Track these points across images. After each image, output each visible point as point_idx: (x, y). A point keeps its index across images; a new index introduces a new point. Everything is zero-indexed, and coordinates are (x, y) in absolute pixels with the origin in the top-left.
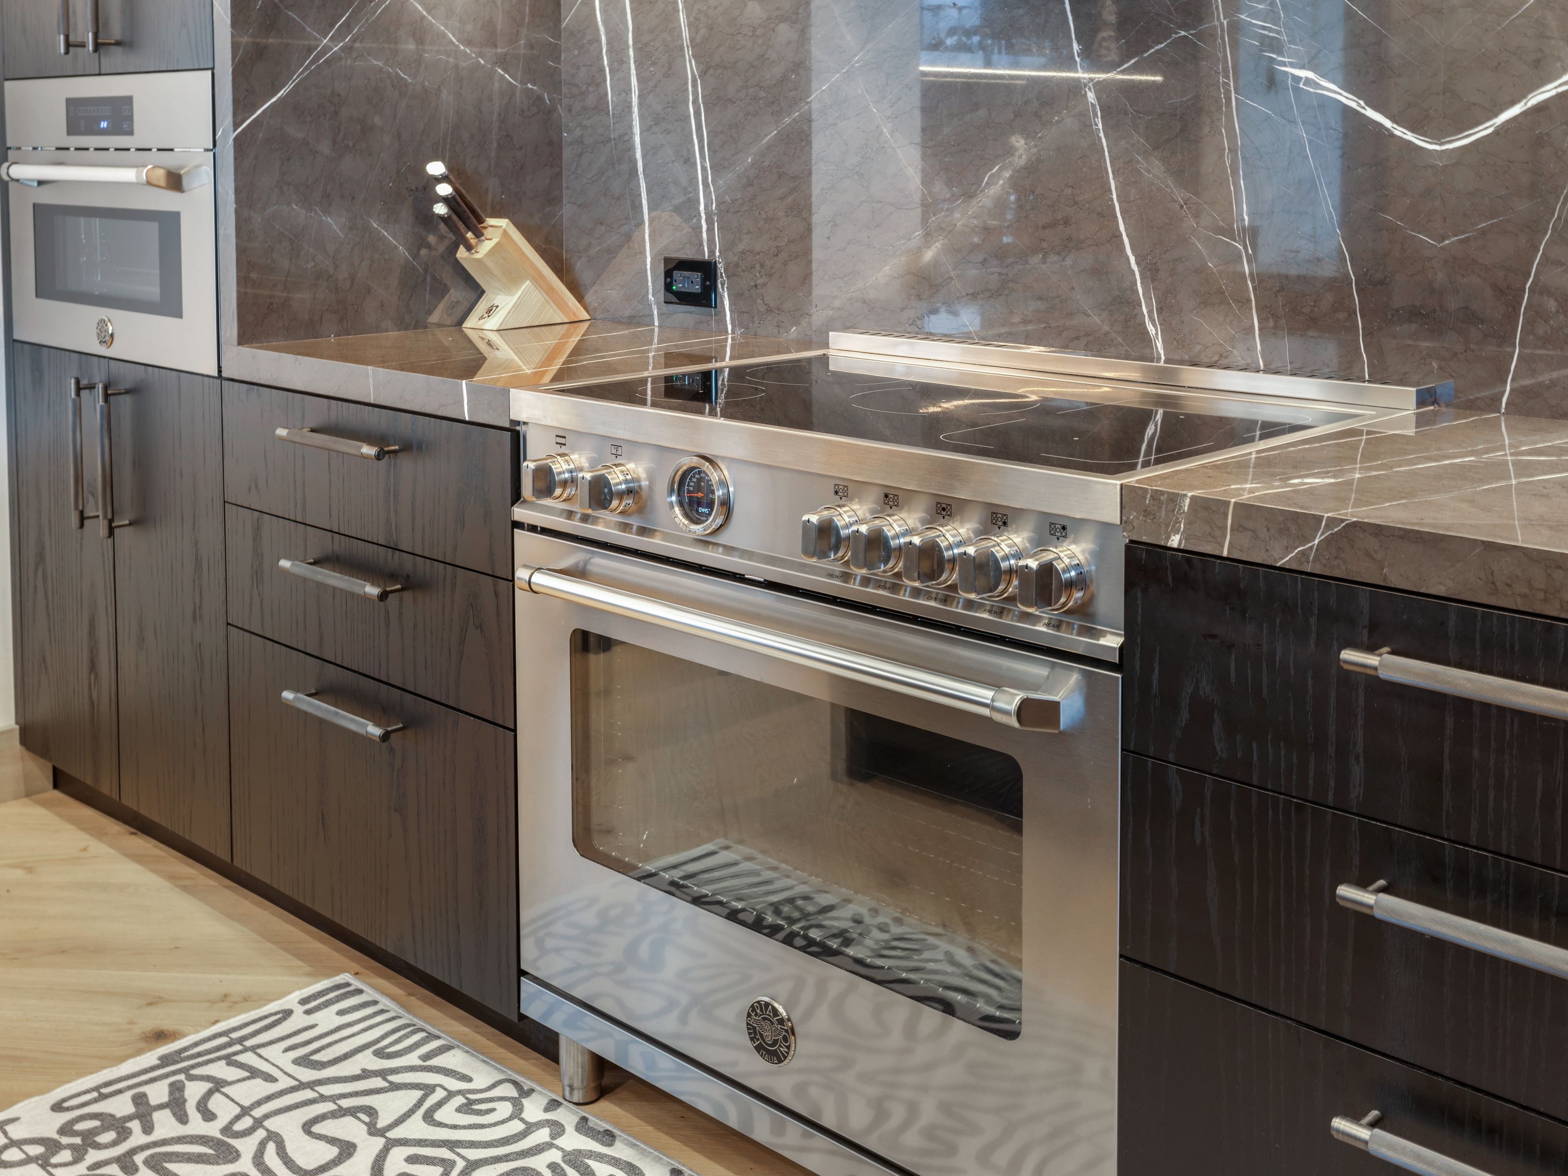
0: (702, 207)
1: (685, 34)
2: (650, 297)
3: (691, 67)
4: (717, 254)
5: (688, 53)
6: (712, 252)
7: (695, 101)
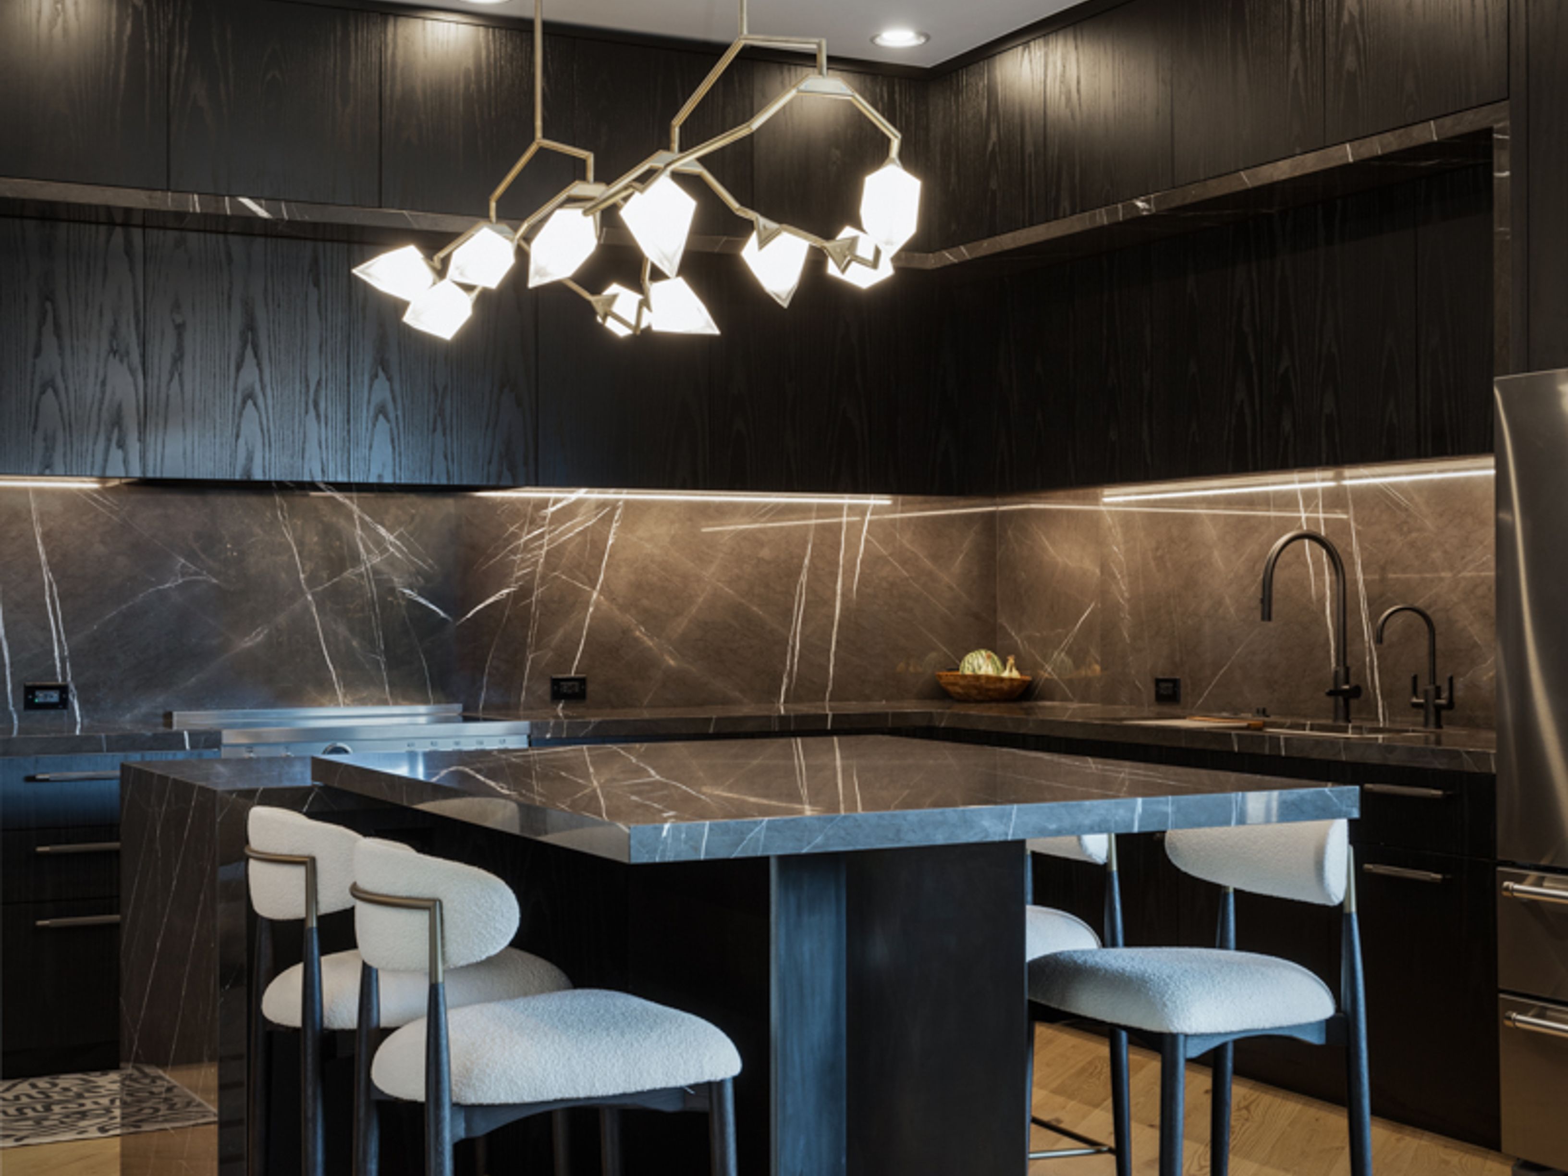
0: (56, 654)
1: (43, 558)
2: (11, 708)
3: (47, 576)
4: (69, 679)
5: (45, 569)
6: (64, 678)
7: (51, 596)
